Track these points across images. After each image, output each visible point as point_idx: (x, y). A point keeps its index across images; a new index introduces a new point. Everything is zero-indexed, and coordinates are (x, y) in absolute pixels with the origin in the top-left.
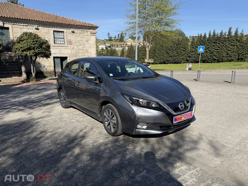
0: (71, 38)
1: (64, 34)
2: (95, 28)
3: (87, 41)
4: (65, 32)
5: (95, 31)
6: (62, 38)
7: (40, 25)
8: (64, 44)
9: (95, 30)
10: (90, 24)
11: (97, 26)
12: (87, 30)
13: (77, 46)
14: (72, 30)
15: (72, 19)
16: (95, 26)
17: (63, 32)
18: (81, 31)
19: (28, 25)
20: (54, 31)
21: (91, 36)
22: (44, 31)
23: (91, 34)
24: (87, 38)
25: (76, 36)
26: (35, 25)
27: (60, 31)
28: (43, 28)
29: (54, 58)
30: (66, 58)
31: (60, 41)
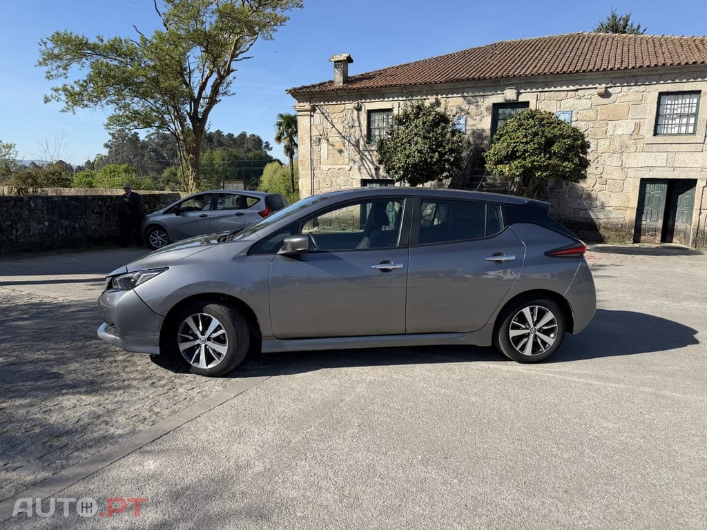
1: (699, 100)
4: (705, 93)
6: (688, 116)
7: (617, 80)
8: (694, 133)
17: (699, 92)
19: (579, 87)
20: (661, 94)
22: (627, 99)
26: (600, 84)
27: (686, 90)
28: (625, 89)
29: (644, 182)
30: (691, 183)
31: (680, 125)
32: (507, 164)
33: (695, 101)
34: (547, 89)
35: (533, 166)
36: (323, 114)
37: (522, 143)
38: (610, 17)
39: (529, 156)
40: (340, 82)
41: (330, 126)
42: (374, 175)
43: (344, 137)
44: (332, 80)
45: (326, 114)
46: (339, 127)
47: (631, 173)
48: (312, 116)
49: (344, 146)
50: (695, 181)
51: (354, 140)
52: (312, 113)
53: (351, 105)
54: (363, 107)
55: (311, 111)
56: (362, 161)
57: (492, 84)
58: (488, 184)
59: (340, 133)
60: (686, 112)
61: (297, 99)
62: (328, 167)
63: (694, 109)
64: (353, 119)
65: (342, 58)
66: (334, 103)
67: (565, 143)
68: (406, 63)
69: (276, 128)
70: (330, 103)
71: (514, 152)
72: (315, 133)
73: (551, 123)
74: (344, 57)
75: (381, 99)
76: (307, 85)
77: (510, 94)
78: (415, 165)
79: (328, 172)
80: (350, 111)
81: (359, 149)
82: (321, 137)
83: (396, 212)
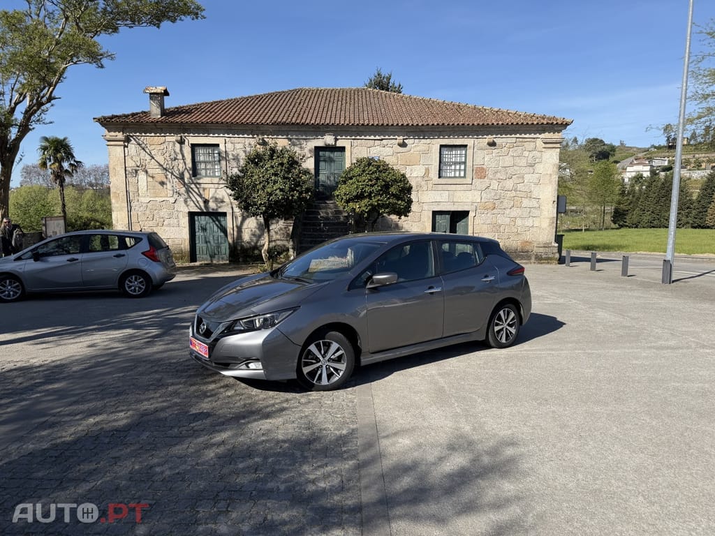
0: (486, 159)
1: (466, 152)
2: (560, 128)
3: (532, 166)
4: (470, 148)
5: (560, 134)
6: (460, 163)
7: (411, 134)
8: (465, 177)
9: (559, 131)
10: (547, 116)
11: (568, 120)
12: (532, 136)
13: (499, 181)
14: (489, 138)
15: (496, 109)
16: (560, 123)
17: (465, 146)
18: (514, 140)
19: (383, 138)
20: (442, 146)
21: (543, 150)
22: (418, 148)
23: (544, 145)
24: (531, 155)
25: (500, 154)
26: (399, 136)
27: (458, 144)
28: (417, 141)
29: (435, 213)
30: (465, 214)
31: (455, 170)
33: (464, 152)
34: (358, 137)
35: (378, 204)
36: (139, 144)
37: (368, 185)
38: (376, 74)
39: (374, 196)
40: (157, 115)
41: (148, 157)
42: (203, 207)
43: (165, 169)
44: (147, 110)
45: (143, 145)
46: (160, 159)
47: (426, 207)
48: (125, 146)
49: (167, 178)
50: (468, 212)
51: (177, 172)
52: (126, 144)
53: (172, 138)
54: (186, 141)
55: (124, 141)
56: (188, 194)
57: (313, 130)
58: (323, 217)
59: (161, 165)
60: (458, 161)
61: (107, 128)
62: (148, 199)
63: (463, 158)
64: (175, 152)
65: (159, 91)
66: (153, 134)
67: (398, 186)
69: (40, 152)
70: (148, 134)
71: (362, 194)
72: (130, 164)
74: (160, 89)
75: (206, 135)
76: (118, 114)
77: (329, 139)
79: (149, 204)
80: (171, 144)
81: (184, 182)
82: (137, 168)
83: (229, 244)
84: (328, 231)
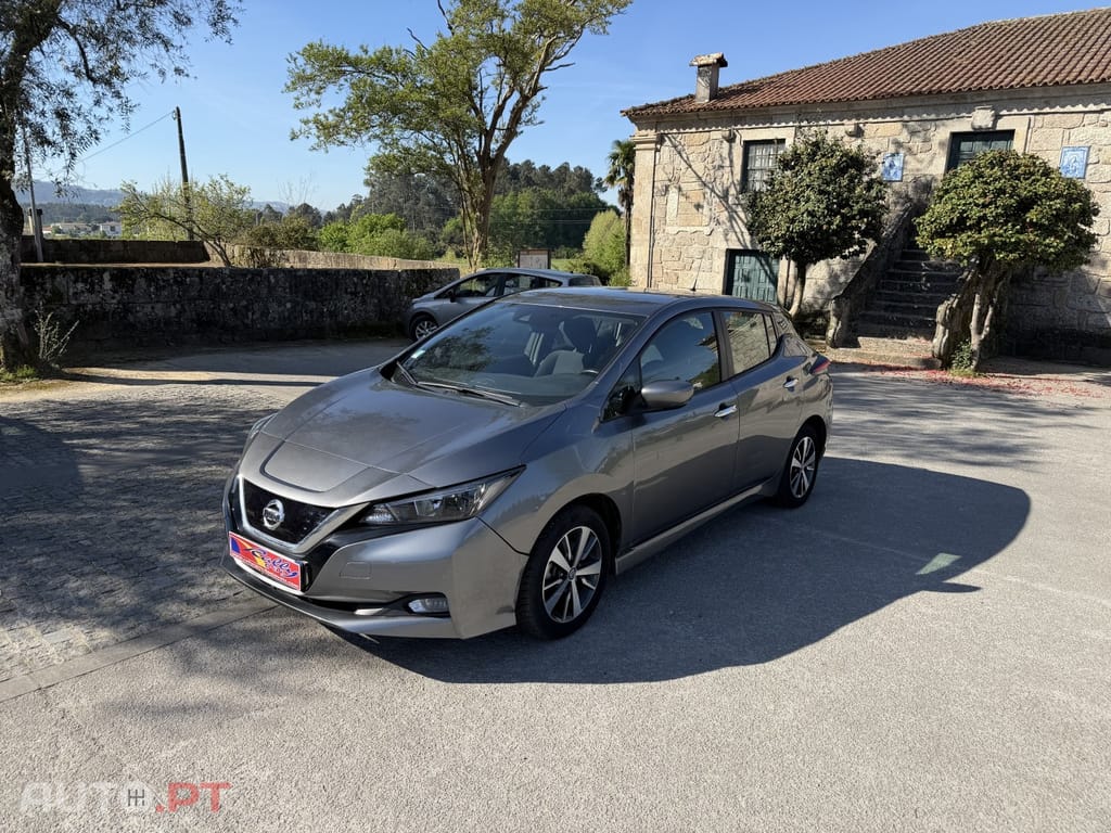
19: (1105, 107)
32: (950, 237)
34: (1047, 110)
35: (992, 243)
36: (675, 147)
37: (977, 206)
39: (987, 226)
40: (705, 98)
41: (684, 166)
42: (748, 244)
43: (705, 185)
44: (693, 93)
45: (679, 148)
46: (699, 167)
48: (657, 150)
49: (705, 198)
51: (720, 189)
52: (659, 146)
53: (718, 134)
54: (738, 136)
55: (656, 143)
56: (730, 221)
57: (952, 102)
58: (929, 265)
59: (700, 178)
61: (636, 124)
62: (677, 229)
64: (721, 156)
65: (711, 61)
66: (694, 130)
67: (1050, 206)
68: (816, 64)
69: (609, 163)
70: (687, 130)
71: (962, 220)
72: (661, 176)
73: (1032, 174)
74: (713, 58)
75: (768, 125)
76: (654, 103)
77: (982, 118)
78: (802, 234)
79: (677, 237)
80: (717, 143)
81: (727, 202)
82: (669, 183)
84: (930, 290)
